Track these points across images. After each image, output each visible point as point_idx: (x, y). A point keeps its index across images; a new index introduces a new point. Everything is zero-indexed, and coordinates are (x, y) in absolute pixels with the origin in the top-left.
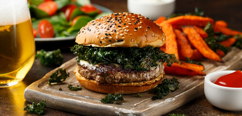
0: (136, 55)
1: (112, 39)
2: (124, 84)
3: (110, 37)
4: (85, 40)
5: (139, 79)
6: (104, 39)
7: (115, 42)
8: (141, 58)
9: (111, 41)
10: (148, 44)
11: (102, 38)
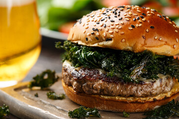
0: (127, 60)
1: (99, 35)
2: (106, 97)
3: (97, 34)
4: (73, 35)
5: (125, 93)
6: (90, 35)
7: (103, 40)
8: (133, 66)
9: (98, 39)
10: (146, 48)
11: (88, 34)
